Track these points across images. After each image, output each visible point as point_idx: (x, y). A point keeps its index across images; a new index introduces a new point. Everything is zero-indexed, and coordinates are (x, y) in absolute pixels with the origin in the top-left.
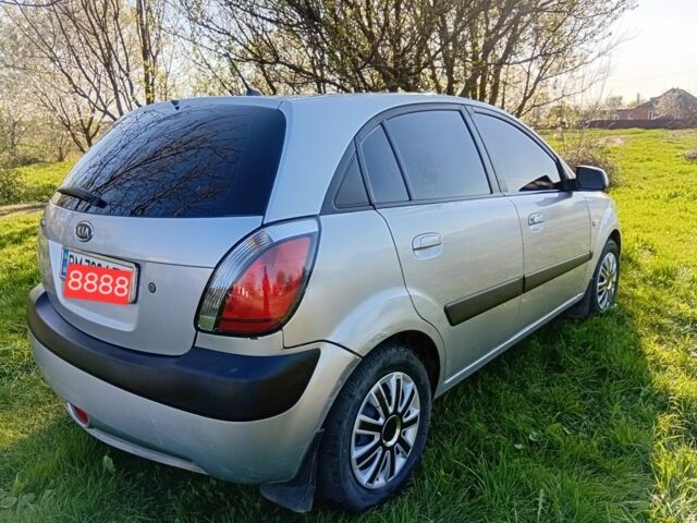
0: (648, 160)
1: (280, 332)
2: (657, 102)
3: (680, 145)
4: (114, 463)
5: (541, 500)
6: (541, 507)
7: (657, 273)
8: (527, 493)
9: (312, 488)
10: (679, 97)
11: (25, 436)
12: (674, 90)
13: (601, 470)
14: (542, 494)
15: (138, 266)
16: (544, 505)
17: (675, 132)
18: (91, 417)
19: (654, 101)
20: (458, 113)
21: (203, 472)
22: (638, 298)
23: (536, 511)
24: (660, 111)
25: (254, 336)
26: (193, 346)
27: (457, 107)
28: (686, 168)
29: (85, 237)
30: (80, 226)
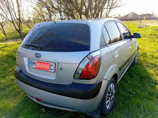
0: (130, 28)
1: (96, 78)
2: (129, 15)
3: (135, 24)
4: (45, 110)
5: (142, 107)
6: (142, 109)
7: (143, 54)
8: (139, 106)
9: (99, 112)
10: (133, 14)
11: (16, 105)
12: (132, 12)
13: (150, 99)
14: (142, 106)
15: (55, 63)
16: (143, 108)
17: (133, 21)
18: (42, 100)
19: (128, 15)
20: (114, 22)
21: (76, 111)
22: (142, 60)
23: (141, 110)
24: (130, 17)
25: (90, 79)
26: (73, 82)
27: (114, 21)
28: (138, 30)
29: (38, 57)
30: (36, 54)
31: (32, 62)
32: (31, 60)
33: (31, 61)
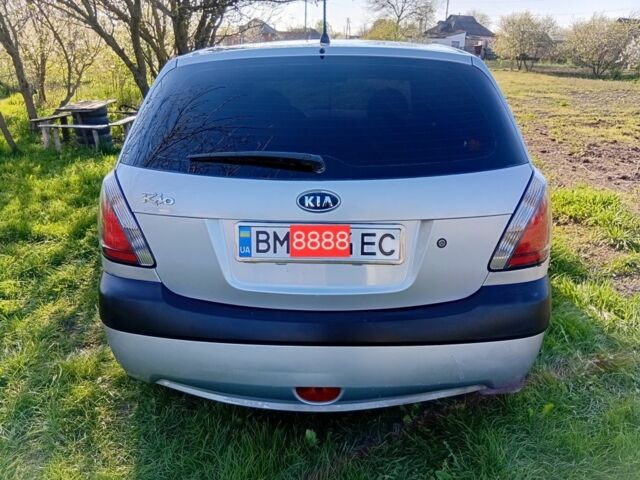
29: (325, 207)
30: (309, 196)
31: (263, 237)
32: (254, 231)
33: (258, 233)
